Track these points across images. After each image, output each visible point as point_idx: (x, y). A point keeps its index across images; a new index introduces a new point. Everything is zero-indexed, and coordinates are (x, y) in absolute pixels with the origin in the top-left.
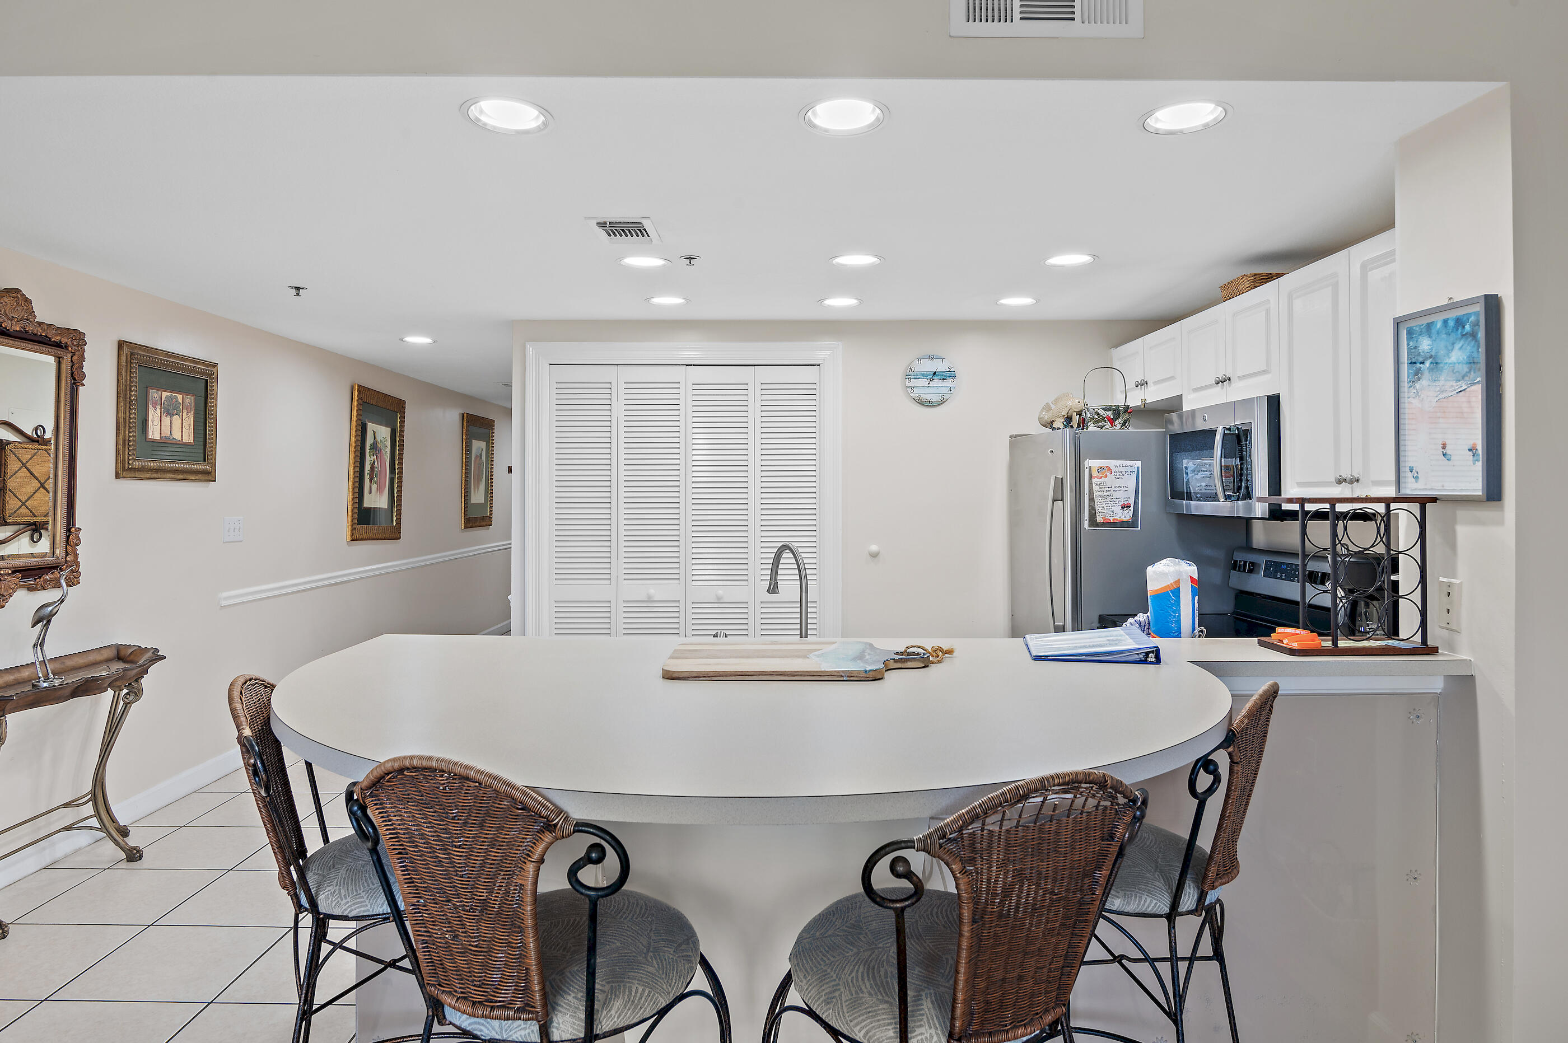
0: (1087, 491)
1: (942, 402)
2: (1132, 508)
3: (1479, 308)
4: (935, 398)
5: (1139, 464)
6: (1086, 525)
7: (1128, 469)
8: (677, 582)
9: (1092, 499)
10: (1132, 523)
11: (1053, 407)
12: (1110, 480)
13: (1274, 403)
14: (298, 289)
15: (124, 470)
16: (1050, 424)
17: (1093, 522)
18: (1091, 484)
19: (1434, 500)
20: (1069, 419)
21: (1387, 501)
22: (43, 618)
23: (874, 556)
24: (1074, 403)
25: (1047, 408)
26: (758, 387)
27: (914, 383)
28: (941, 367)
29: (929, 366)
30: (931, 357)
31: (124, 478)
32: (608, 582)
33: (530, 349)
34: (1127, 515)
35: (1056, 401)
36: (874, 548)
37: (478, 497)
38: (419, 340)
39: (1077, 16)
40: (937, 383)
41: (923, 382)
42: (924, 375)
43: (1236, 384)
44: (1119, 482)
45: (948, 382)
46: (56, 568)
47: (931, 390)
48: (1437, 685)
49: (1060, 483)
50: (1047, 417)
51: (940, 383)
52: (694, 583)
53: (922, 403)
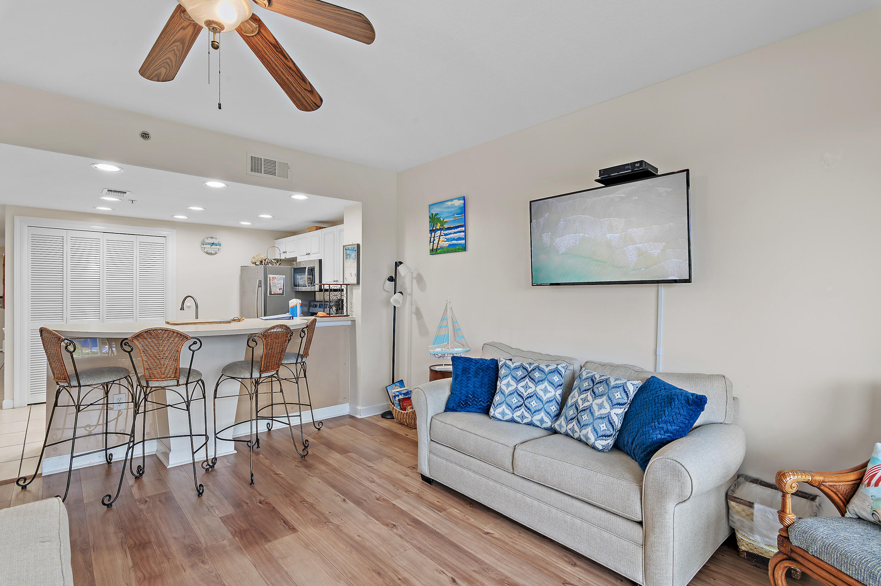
0: (269, 284)
1: (216, 253)
2: (282, 289)
3: (356, 246)
4: (213, 252)
5: (284, 276)
6: (268, 295)
7: (281, 278)
8: (98, 319)
9: (270, 287)
10: (283, 294)
11: (256, 258)
12: (276, 281)
13: (320, 261)
16: (255, 263)
17: (270, 294)
18: (270, 282)
19: (349, 284)
20: (261, 262)
21: (341, 285)
24: (263, 257)
25: (254, 258)
26: (138, 243)
27: (205, 246)
28: (216, 242)
29: (211, 241)
30: (212, 238)
32: (61, 320)
33: (17, 219)
34: (281, 292)
35: (257, 256)
39: (277, 175)
40: (214, 247)
41: (209, 246)
42: (209, 244)
43: (311, 255)
44: (278, 282)
45: (218, 247)
47: (211, 249)
48: (349, 323)
49: (260, 282)
50: (254, 261)
51: (215, 247)
53: (208, 253)
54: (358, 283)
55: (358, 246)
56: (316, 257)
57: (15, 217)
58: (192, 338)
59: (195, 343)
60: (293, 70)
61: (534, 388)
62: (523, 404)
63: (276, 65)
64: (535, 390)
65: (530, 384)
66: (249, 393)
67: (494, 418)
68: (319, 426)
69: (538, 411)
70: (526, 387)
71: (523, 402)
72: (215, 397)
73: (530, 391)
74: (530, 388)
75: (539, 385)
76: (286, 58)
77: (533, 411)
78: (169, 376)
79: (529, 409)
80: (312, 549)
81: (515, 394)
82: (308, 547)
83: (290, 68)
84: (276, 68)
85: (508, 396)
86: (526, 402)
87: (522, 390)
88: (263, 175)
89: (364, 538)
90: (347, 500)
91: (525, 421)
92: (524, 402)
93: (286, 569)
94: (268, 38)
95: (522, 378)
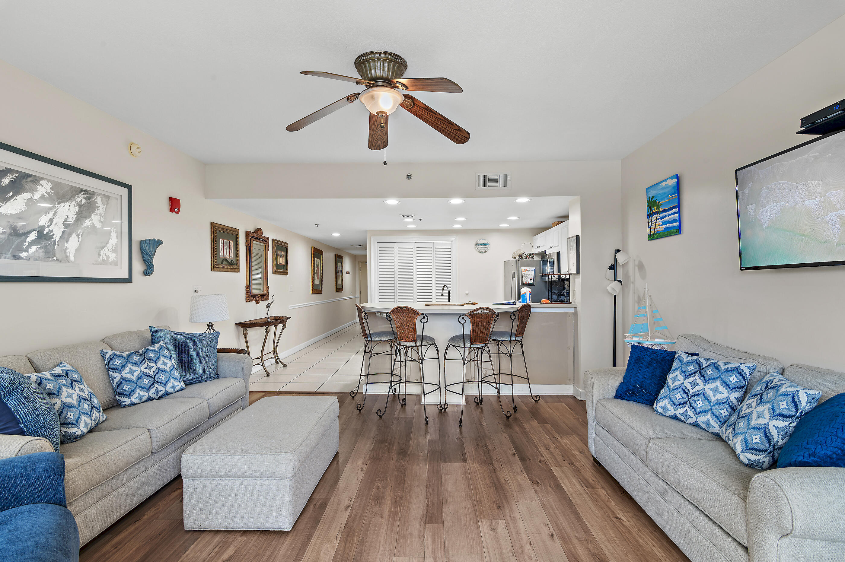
0: (521, 276)
1: (486, 252)
2: (533, 280)
3: (576, 238)
4: (484, 251)
5: (535, 268)
6: (521, 284)
7: (532, 270)
8: (413, 302)
9: (522, 277)
10: (533, 284)
11: (516, 253)
12: (527, 272)
13: (559, 253)
14: (317, 225)
15: (275, 272)
16: (515, 258)
17: (522, 283)
18: (522, 273)
19: (571, 274)
20: (520, 256)
21: (566, 274)
22: (268, 306)
23: (467, 294)
24: (521, 252)
25: (514, 253)
26: (435, 248)
27: (478, 246)
28: (486, 242)
29: (482, 242)
30: (483, 239)
31: (274, 274)
32: (394, 302)
33: (372, 238)
34: (532, 282)
35: (516, 252)
36: (467, 292)
37: (339, 282)
38: (336, 235)
39: (499, 186)
41: (480, 246)
42: (481, 244)
43: (554, 248)
44: (529, 273)
45: (487, 246)
46: (265, 295)
47: (483, 248)
48: (573, 310)
49: (514, 273)
50: (514, 256)
51: (485, 247)
52: (418, 302)
53: (480, 252)
54: (578, 272)
55: (578, 237)
56: (556, 250)
58: (422, 314)
59: (424, 318)
60: (442, 120)
61: (702, 386)
62: (687, 401)
63: (431, 120)
64: (704, 388)
65: (699, 381)
67: (655, 411)
68: (537, 399)
69: (704, 412)
70: (694, 384)
71: (687, 399)
72: (445, 359)
73: (697, 388)
74: (698, 385)
75: (709, 383)
76: (435, 114)
77: (698, 412)
78: (410, 339)
79: (693, 408)
80: (467, 476)
81: (680, 390)
82: (465, 474)
83: (440, 119)
84: (432, 122)
85: (672, 391)
86: (691, 400)
87: (689, 386)
88: (488, 188)
89: (507, 482)
90: (516, 455)
91: (690, 421)
92: (689, 400)
93: (443, 480)
94: (420, 106)
95: (692, 374)
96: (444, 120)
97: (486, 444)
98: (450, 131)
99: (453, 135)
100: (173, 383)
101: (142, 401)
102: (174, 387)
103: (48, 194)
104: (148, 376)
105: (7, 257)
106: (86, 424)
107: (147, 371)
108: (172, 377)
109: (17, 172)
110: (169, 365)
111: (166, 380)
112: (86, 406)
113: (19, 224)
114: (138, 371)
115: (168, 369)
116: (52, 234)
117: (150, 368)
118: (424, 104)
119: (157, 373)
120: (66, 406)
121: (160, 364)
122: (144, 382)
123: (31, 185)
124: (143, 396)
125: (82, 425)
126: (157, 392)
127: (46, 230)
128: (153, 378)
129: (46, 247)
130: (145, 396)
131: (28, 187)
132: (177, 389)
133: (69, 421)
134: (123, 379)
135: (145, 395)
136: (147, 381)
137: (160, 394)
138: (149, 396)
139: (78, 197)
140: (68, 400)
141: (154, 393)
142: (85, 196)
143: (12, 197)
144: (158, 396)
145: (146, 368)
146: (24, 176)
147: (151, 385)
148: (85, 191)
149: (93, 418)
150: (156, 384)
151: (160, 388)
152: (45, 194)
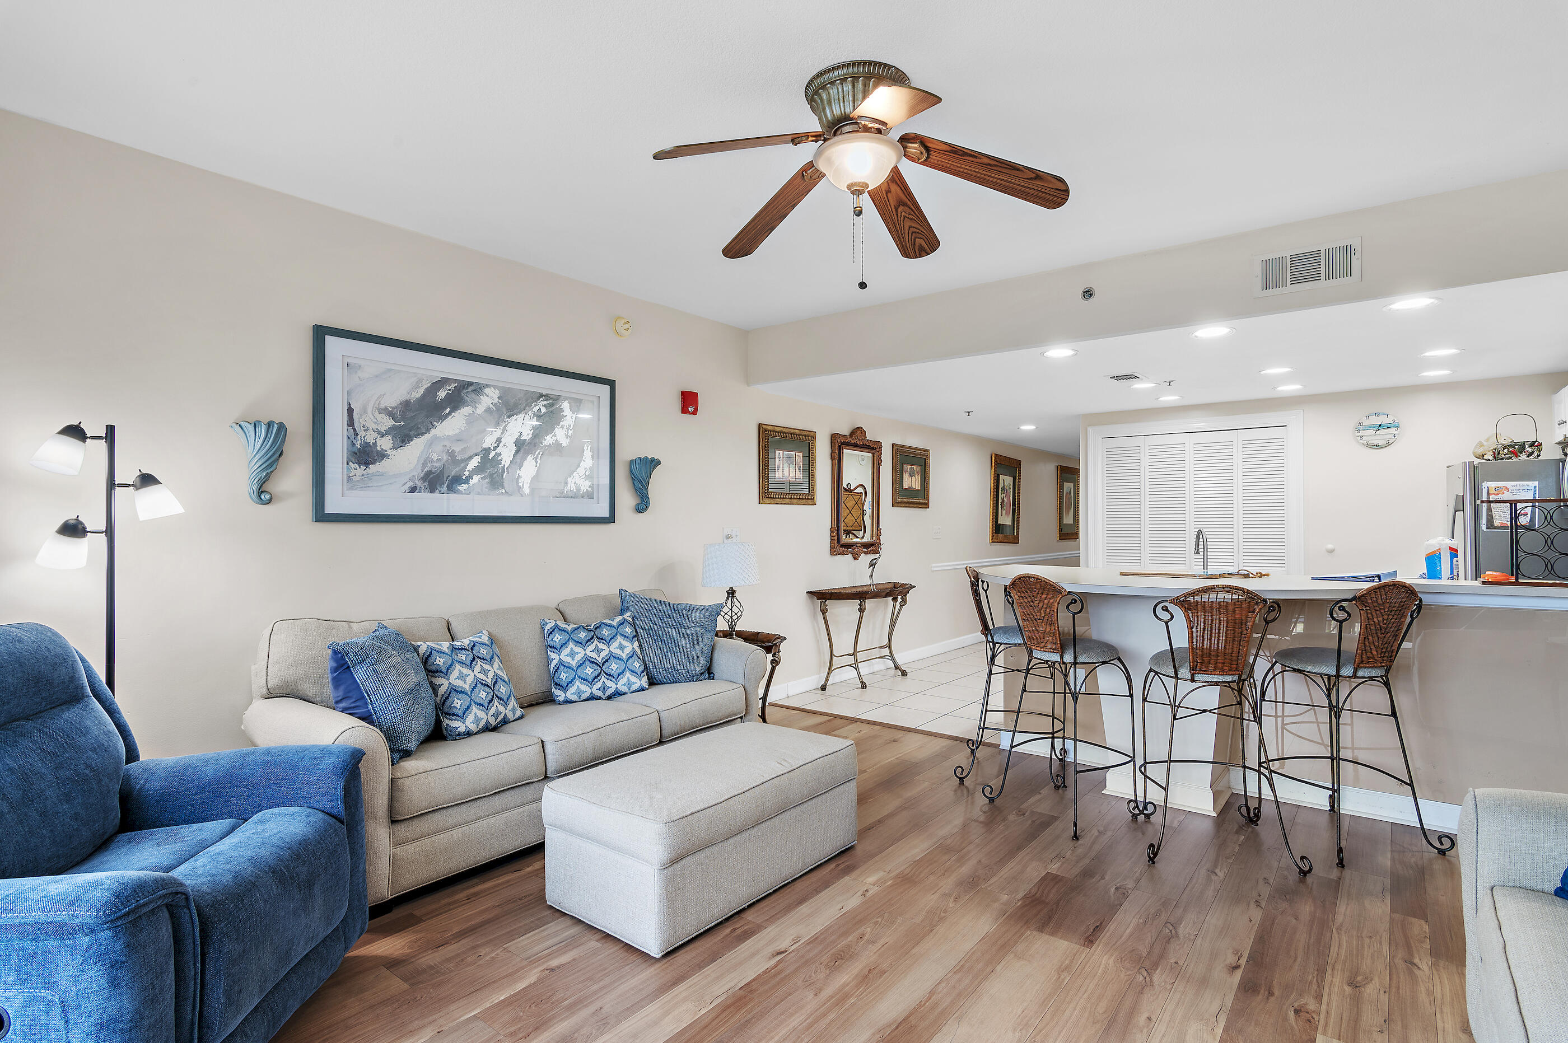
1: (1388, 445)
2: (1529, 516)
4: (1381, 443)
5: (1536, 483)
6: (1484, 528)
7: (1526, 488)
8: (1184, 565)
9: (1488, 509)
10: (1529, 526)
11: (1485, 443)
14: (969, 412)
15: (896, 503)
16: (1481, 456)
17: (1490, 525)
20: (1494, 452)
22: (872, 565)
23: (1331, 551)
24: (1505, 440)
25: (1481, 444)
26: (1240, 443)
27: (1362, 433)
28: (1382, 420)
29: (1375, 421)
30: (1377, 414)
31: (895, 506)
32: (1139, 564)
33: (1090, 430)
34: (1524, 520)
36: (1330, 546)
37: (1068, 520)
38: (1028, 428)
39: (1324, 278)
40: (1382, 431)
41: (1371, 432)
42: (1371, 427)
45: (1392, 431)
46: (873, 545)
47: (1379, 437)
49: (1459, 499)
50: (1480, 451)
51: (1385, 432)
53: (1369, 446)
57: (1089, 428)
60: (995, 165)
63: (975, 172)
66: (1170, 701)
68: (1442, 844)
72: (1145, 700)
76: (976, 157)
78: (1049, 646)
80: (1062, 977)
82: (1062, 971)
83: (990, 165)
84: (979, 175)
88: (1290, 288)
89: (1151, 1026)
90: (1239, 970)
93: (999, 968)
94: (940, 148)
96: (998, 166)
97: (1180, 920)
98: (1022, 186)
99: (1033, 192)
100: (628, 678)
101: (582, 699)
102: (629, 684)
103: (495, 405)
104: (593, 662)
105: (442, 491)
106: (477, 720)
107: (594, 655)
108: (629, 669)
109: (456, 381)
110: (628, 650)
111: (618, 672)
112: (483, 695)
113: (457, 448)
114: (580, 653)
115: (624, 656)
116: (499, 458)
117: (598, 651)
118: (946, 144)
119: (607, 660)
120: (454, 690)
121: (614, 648)
122: (587, 671)
123: (473, 395)
124: (584, 692)
125: (470, 719)
126: (604, 689)
127: (493, 454)
128: (600, 667)
129: (491, 476)
130: (586, 692)
131: (468, 399)
132: (634, 687)
133: (455, 711)
134: (561, 663)
135: (586, 690)
136: (590, 669)
137: (609, 692)
138: (592, 692)
139: (535, 406)
140: (459, 683)
141: (599, 689)
142: (545, 402)
143: (450, 413)
144: (606, 695)
145: (593, 651)
146: (464, 386)
147: (596, 677)
148: (545, 396)
149: (492, 711)
150: (603, 677)
151: (609, 683)
152: (491, 406)
